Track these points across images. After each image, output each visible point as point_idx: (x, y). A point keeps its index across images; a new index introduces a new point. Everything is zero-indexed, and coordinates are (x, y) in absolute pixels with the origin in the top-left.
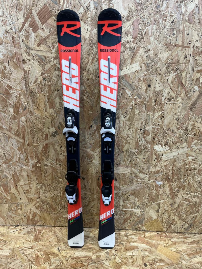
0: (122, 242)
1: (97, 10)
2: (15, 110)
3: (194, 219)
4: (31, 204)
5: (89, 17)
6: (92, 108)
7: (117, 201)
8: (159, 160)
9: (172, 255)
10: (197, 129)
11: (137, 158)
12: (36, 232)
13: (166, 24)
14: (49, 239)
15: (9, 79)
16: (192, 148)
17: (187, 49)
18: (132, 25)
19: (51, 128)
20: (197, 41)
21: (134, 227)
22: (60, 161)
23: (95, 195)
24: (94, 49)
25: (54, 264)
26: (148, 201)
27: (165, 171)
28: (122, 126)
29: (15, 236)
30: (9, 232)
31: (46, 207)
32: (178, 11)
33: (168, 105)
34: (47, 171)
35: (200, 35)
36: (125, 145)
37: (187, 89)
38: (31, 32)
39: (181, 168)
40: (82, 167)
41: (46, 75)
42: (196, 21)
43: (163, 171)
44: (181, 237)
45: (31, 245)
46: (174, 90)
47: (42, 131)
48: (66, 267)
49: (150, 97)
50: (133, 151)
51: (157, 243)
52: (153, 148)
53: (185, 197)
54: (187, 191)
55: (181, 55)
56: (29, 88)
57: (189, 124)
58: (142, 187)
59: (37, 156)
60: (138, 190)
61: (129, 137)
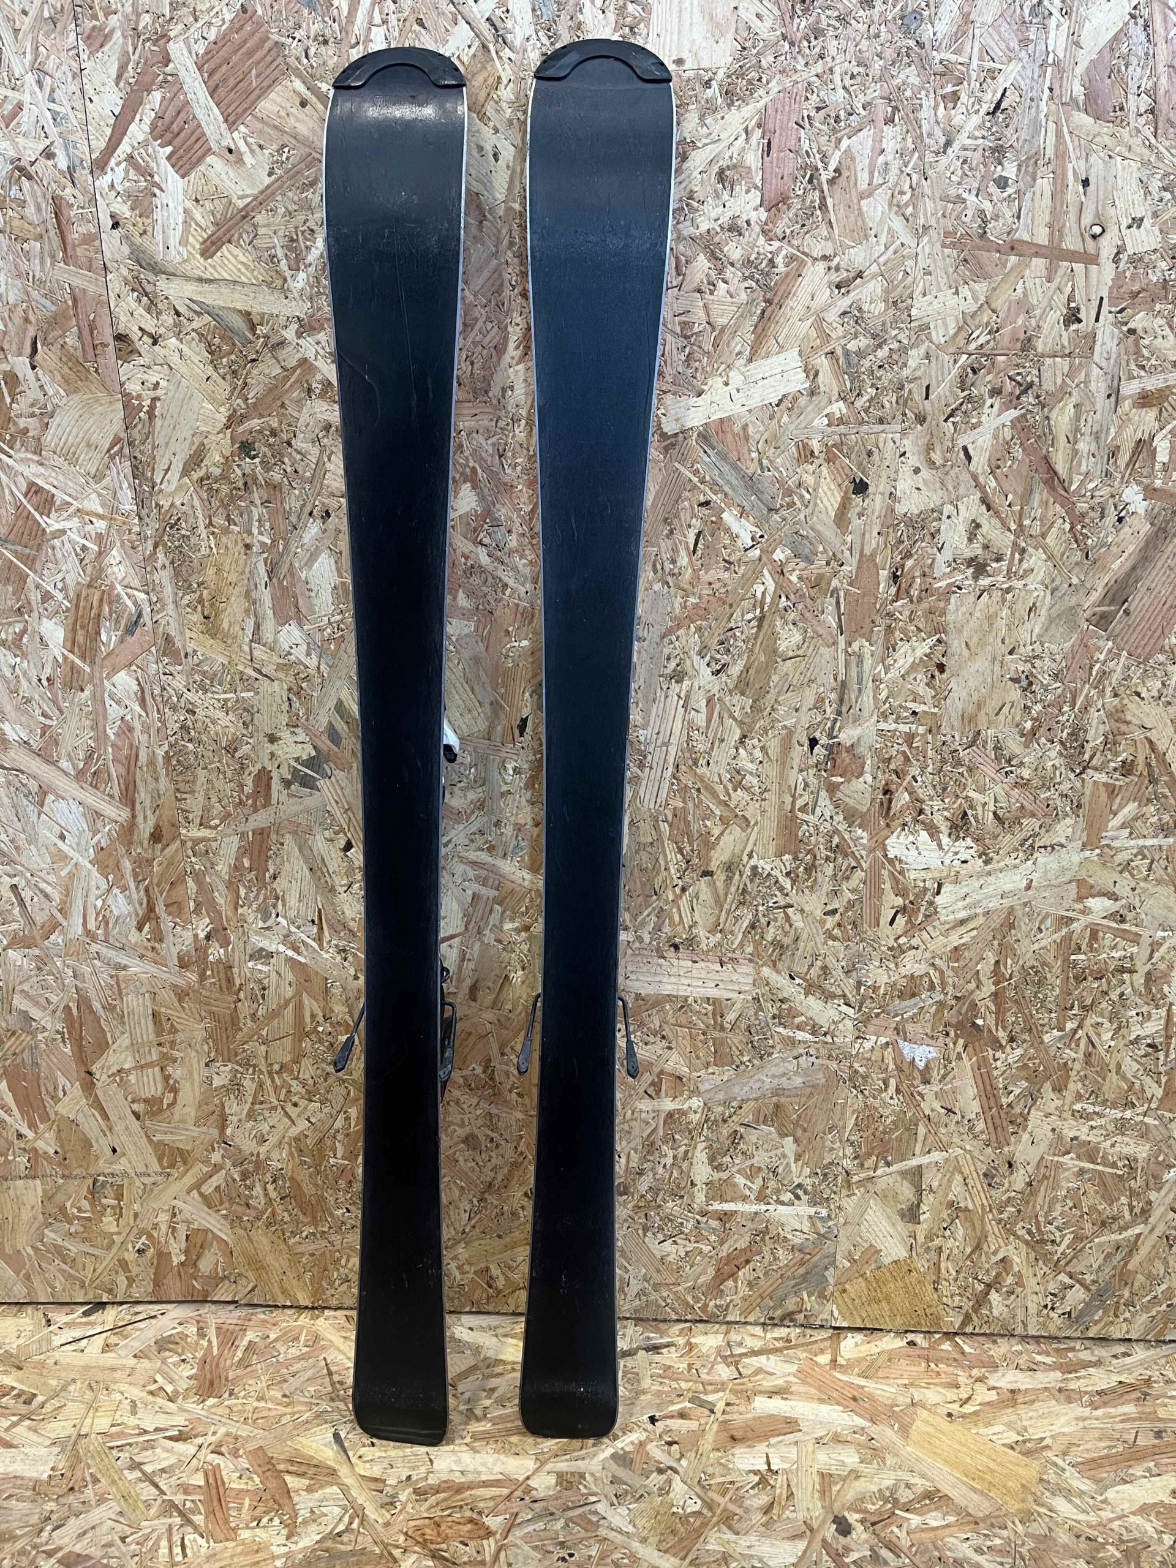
0: (706, 1393)
1: (550, 37)
2: (74, 631)
3: (1119, 1257)
4: (178, 1179)
5: (505, 81)
7: (675, 1157)
8: (920, 918)
9: (992, 1465)
10: (1138, 735)
11: (790, 911)
12: (205, 1343)
13: (958, 120)
14: (285, 1381)
15: (38, 451)
16: (1108, 846)
17: (1079, 267)
18: (759, 126)
19: (285, 735)
20: (1138, 222)
21: (775, 1308)
22: (340, 926)
25: (313, 1528)
26: (855, 1158)
27: (950, 981)
28: (704, 724)
29: (87, 1368)
30: (49, 1342)
31: (262, 1197)
32: (1024, 42)
33: (972, 599)
34: (264, 989)
35: (1155, 185)
36: (722, 834)
37: (1082, 506)
38: (162, 168)
39: (1044, 964)
40: (472, 965)
41: (255, 423)
42: (1132, 103)
43: (943, 984)
44: (1049, 1360)
45: (180, 1420)
46: (1004, 510)
47: (237, 755)
48: (382, 1542)
49: (867, 552)
50: (765, 866)
51: (909, 1401)
52: (885, 850)
53: (1071, 1135)
54: (1079, 1097)
55: (1044, 305)
56: (157, 505)
57: (1092, 710)
58: (821, 1075)
59: (205, 903)
60: (796, 1093)
61: (744, 788)
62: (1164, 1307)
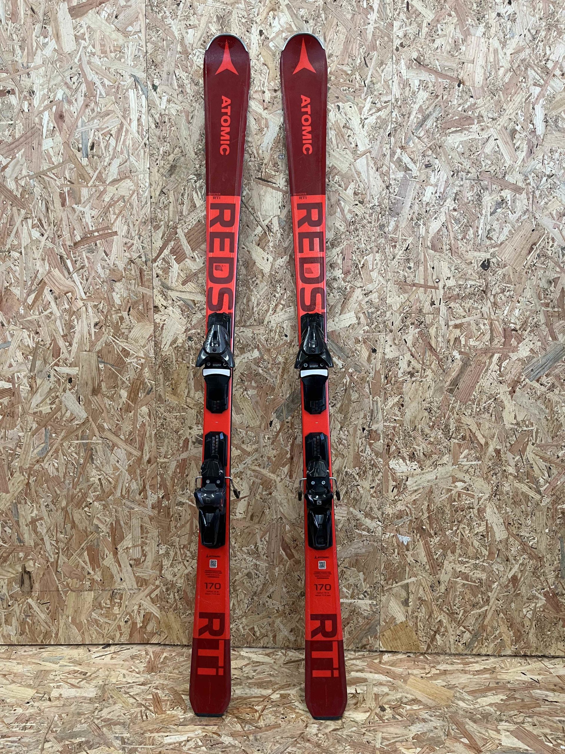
2: (131, 393)
3: (481, 619)
4: (143, 591)
5: (271, 241)
6: (273, 389)
8: (402, 489)
9: (437, 692)
10: (466, 427)
11: (359, 487)
12: (149, 657)
13: (396, 252)
15: (127, 339)
16: (461, 464)
17: (433, 290)
18: (341, 253)
19: (195, 427)
20: (449, 278)
21: (359, 643)
23: (277, 569)
24: (278, 289)
26: (385, 580)
27: (413, 512)
29: (105, 664)
30: (91, 657)
31: (173, 598)
32: (413, 232)
33: (410, 384)
34: (180, 516)
35: (453, 269)
37: (441, 357)
38: (173, 261)
39: (444, 506)
40: (252, 508)
41: (193, 331)
42: (444, 247)
44: (459, 661)
45: (142, 679)
46: (418, 358)
47: (179, 433)
49: (377, 370)
50: (350, 471)
51: (407, 673)
52: (389, 465)
53: (459, 570)
54: (460, 556)
55: (424, 300)
56: (161, 355)
57: (451, 419)
58: (371, 548)
59: (163, 485)
60: (362, 555)
61: (342, 444)
62: (499, 640)
